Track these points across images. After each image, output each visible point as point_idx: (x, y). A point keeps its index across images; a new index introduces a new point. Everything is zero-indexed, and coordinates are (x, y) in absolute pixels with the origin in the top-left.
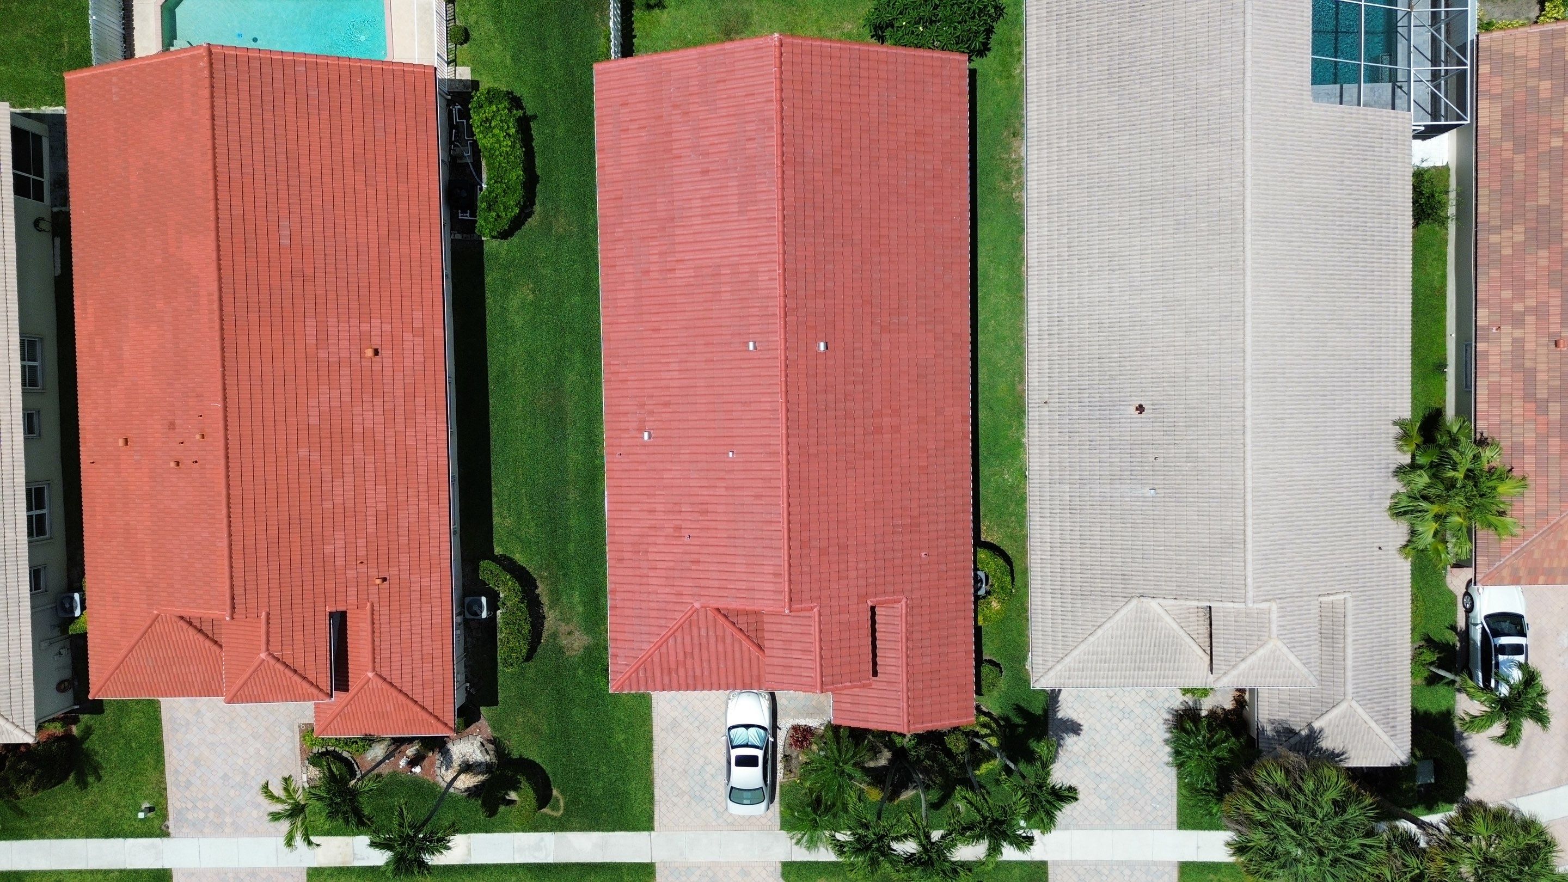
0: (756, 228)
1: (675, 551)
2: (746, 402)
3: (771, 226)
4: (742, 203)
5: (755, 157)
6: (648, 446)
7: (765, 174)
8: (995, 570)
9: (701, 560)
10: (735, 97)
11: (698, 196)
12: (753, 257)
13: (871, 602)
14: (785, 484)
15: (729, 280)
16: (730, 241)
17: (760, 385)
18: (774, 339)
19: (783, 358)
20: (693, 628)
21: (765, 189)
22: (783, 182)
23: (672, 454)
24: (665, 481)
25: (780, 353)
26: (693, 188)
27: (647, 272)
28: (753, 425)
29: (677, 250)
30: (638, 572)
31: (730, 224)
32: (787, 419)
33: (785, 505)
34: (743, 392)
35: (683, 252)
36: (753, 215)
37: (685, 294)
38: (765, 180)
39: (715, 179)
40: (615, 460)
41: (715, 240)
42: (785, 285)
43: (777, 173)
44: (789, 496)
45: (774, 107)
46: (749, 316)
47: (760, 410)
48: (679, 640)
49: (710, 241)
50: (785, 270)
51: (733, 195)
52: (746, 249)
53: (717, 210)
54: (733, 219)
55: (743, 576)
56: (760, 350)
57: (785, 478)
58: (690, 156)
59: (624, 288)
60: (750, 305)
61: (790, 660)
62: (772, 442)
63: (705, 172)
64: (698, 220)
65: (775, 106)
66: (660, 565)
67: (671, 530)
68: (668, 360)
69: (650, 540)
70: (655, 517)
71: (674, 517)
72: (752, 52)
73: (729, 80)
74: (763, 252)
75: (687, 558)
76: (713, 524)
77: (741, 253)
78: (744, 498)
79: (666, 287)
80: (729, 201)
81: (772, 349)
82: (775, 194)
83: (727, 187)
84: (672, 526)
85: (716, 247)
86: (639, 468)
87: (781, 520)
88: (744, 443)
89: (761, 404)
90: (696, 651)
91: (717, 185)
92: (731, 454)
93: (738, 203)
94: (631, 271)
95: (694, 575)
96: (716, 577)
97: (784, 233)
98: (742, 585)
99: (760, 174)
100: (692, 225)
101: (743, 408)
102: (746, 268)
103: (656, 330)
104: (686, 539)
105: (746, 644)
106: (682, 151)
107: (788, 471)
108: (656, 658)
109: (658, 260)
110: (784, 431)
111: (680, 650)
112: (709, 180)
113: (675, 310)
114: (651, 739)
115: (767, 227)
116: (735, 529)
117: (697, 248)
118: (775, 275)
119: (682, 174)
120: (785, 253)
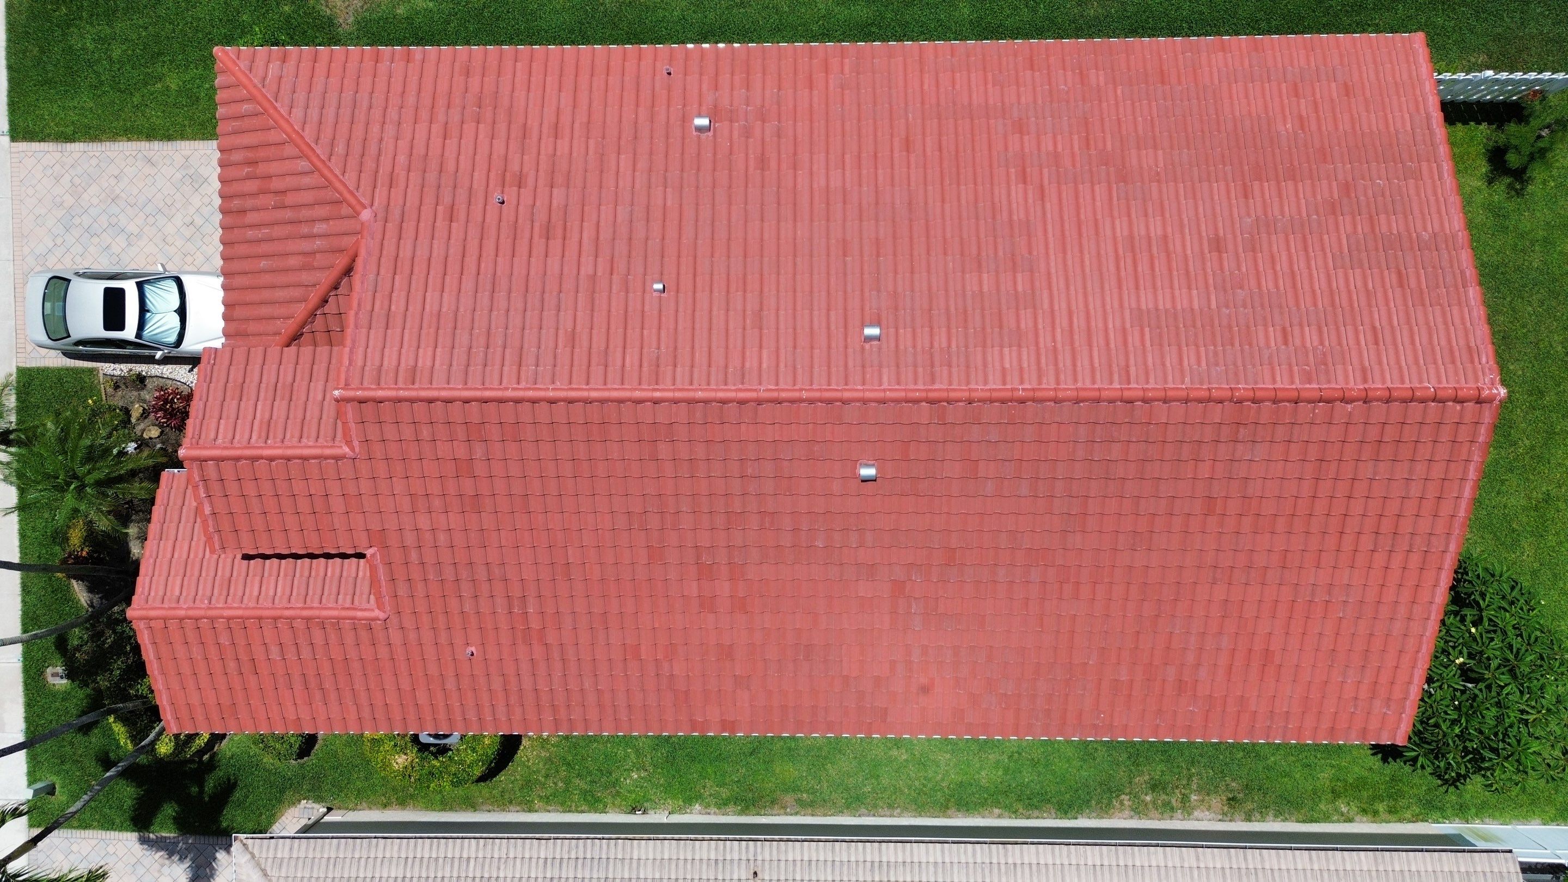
0: (1108, 344)
1: (476, 174)
2: (761, 318)
3: (1111, 374)
4: (1158, 317)
5: (1250, 345)
6: (683, 127)
7: (1217, 364)
8: (461, 762)
9: (454, 225)
10: (1369, 305)
11: (1169, 230)
12: (1049, 339)
13: (373, 555)
14: (594, 394)
15: (1003, 288)
16: (1080, 291)
17: (795, 347)
18: (885, 379)
19: (847, 395)
20: (328, 208)
21: (1186, 363)
22: (1200, 401)
23: (666, 171)
24: (613, 156)
25: (855, 390)
26: (1186, 221)
27: (1020, 128)
28: (714, 332)
29: (1064, 187)
30: (441, 102)
31: (1115, 291)
32: (724, 402)
33: (551, 394)
34: (782, 312)
35: (1060, 200)
36: (1134, 338)
37: (976, 201)
38: (1204, 364)
39: (1204, 263)
40: (658, 64)
41: (1082, 261)
42: (992, 401)
43: (1219, 385)
44: (571, 401)
45: (1351, 385)
46: (931, 328)
47: (744, 348)
48: (306, 180)
49: (1081, 252)
50: (1022, 401)
51: (1173, 297)
52: (1065, 323)
53: (1143, 267)
54: (1126, 297)
55: (415, 308)
56: (863, 348)
57: (606, 394)
58: (1249, 215)
59: (990, 86)
60: (954, 331)
61: (254, 397)
62: (679, 369)
63: (1217, 245)
64: (1121, 229)
65: (1355, 385)
66: (452, 144)
67: (516, 168)
68: (848, 167)
69: (502, 127)
70: (544, 136)
71: (541, 173)
72: (1462, 342)
73: (1404, 295)
74: (1060, 357)
75: (462, 195)
76: (522, 248)
77: (1057, 314)
78: (570, 312)
79: (991, 166)
80: (1160, 292)
81: (864, 374)
82: (1175, 384)
83: (1189, 288)
84: (525, 170)
85: (1070, 263)
86: (641, 109)
87: (523, 385)
88: (681, 314)
89: (756, 349)
90: (288, 214)
91: (1191, 269)
92: (660, 286)
93: (1157, 309)
94: (1023, 100)
95: (427, 209)
96: (418, 253)
97: (1098, 400)
98: (398, 306)
99: (1216, 353)
100: (1112, 216)
101: (749, 312)
102: (1026, 322)
103: (908, 145)
104: (497, 196)
105: (300, 311)
106: (1258, 199)
107: (621, 401)
108: (274, 136)
109: (1043, 149)
110: (700, 395)
111: (290, 182)
112: (1202, 253)
113: (947, 182)
114: (169, 138)
115: (1110, 366)
116: (510, 292)
117: (1067, 226)
118: (1013, 383)
119: (1212, 199)
120: (1056, 401)
